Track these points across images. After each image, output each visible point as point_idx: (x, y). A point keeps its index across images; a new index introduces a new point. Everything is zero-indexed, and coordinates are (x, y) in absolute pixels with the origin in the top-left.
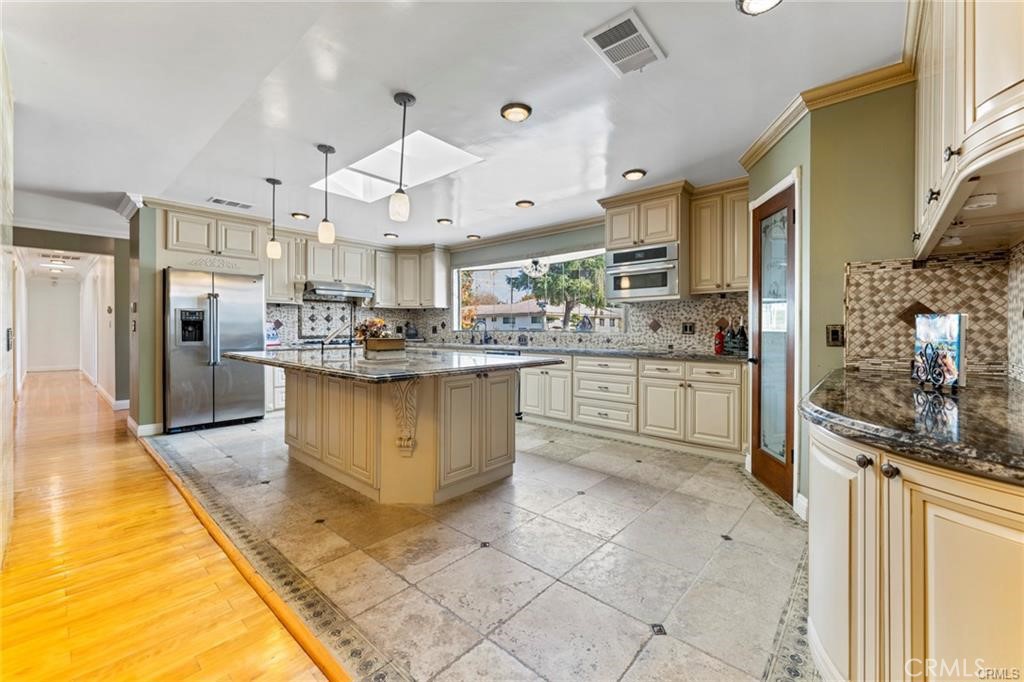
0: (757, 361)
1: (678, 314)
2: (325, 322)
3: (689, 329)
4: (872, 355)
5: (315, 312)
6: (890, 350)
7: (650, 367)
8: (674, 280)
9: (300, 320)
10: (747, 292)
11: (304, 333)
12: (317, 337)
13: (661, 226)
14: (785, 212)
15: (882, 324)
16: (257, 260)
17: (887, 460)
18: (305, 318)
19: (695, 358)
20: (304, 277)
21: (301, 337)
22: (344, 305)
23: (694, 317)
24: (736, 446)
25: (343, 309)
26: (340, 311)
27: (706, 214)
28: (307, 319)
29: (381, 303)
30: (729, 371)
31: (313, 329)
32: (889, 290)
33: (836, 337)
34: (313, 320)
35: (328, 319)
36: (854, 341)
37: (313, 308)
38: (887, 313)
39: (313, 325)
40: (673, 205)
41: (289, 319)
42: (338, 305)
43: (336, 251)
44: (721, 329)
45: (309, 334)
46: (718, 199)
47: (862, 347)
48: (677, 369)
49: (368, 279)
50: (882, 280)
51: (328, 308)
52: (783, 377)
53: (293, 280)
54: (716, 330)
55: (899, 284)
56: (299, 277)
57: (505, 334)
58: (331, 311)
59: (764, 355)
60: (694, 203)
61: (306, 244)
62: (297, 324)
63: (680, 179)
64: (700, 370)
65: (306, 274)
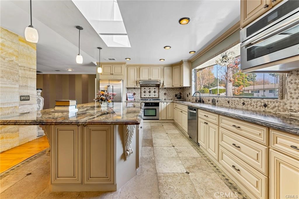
2: (149, 93)
5: (145, 90)
9: (141, 93)
11: (142, 97)
12: (146, 98)
16: (122, 75)
18: (142, 92)
20: (139, 79)
21: (141, 98)
22: (155, 87)
25: (155, 88)
26: (153, 89)
28: (143, 92)
29: (166, 86)
31: (145, 95)
34: (145, 93)
35: (150, 92)
37: (145, 89)
39: (145, 94)
41: (138, 92)
42: (153, 87)
43: (149, 69)
45: (143, 97)
49: (161, 77)
51: (150, 89)
53: (136, 80)
56: (137, 79)
57: (207, 98)
58: (151, 89)
61: (140, 69)
62: (140, 94)
65: (140, 78)
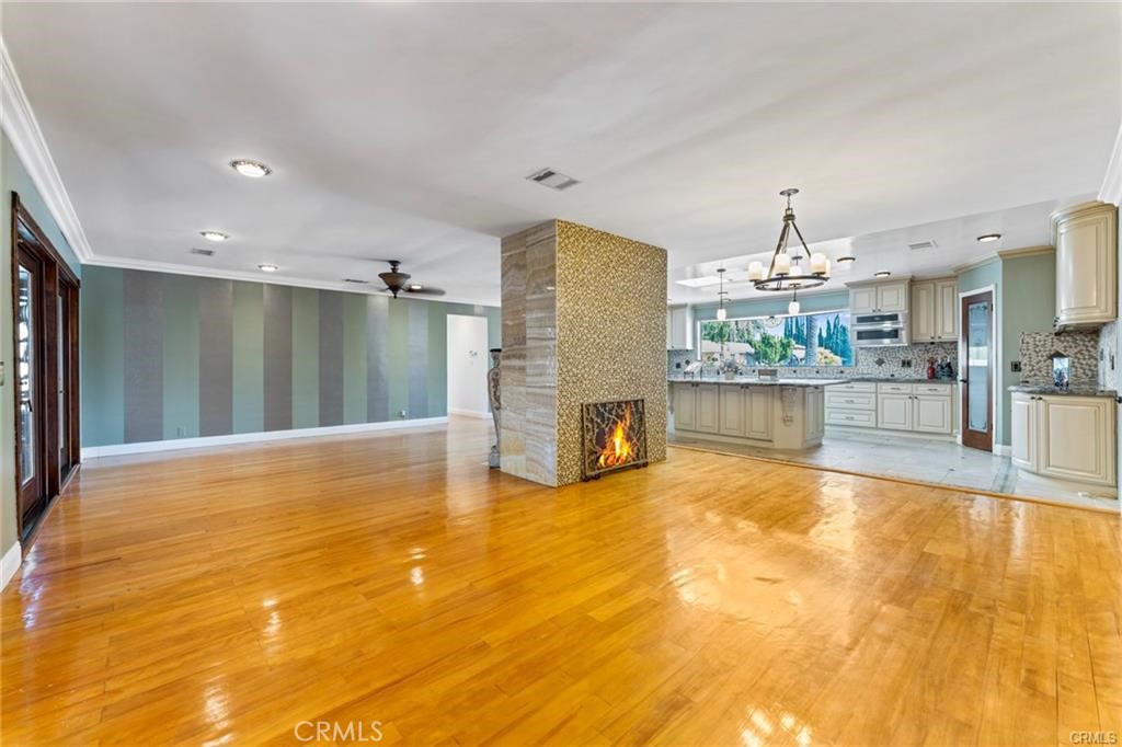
0: (966, 381)
1: (898, 355)
3: (906, 364)
4: (1035, 375)
6: (1044, 373)
7: (887, 387)
8: (904, 334)
10: (956, 342)
13: (894, 302)
14: (985, 304)
15: (1040, 361)
17: (1038, 396)
19: (919, 381)
23: (910, 357)
24: (949, 431)
27: (923, 294)
30: (943, 388)
32: (1043, 346)
33: (1016, 367)
36: (1026, 369)
38: (1042, 356)
40: (902, 290)
44: (932, 363)
46: (932, 286)
47: (1030, 371)
48: (906, 388)
50: (1040, 341)
52: (985, 393)
54: (928, 365)
55: (1049, 343)
59: (970, 379)
60: (914, 287)
63: (909, 275)
64: (923, 388)
